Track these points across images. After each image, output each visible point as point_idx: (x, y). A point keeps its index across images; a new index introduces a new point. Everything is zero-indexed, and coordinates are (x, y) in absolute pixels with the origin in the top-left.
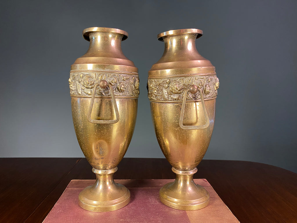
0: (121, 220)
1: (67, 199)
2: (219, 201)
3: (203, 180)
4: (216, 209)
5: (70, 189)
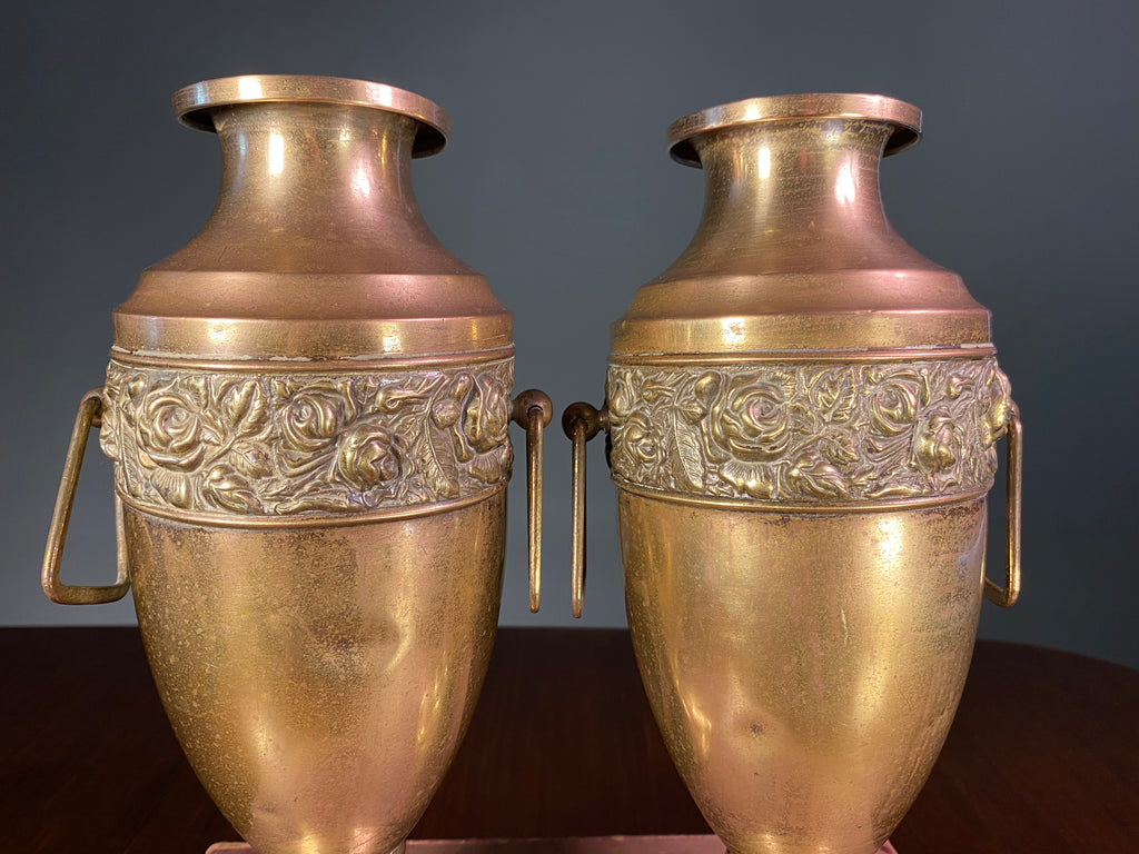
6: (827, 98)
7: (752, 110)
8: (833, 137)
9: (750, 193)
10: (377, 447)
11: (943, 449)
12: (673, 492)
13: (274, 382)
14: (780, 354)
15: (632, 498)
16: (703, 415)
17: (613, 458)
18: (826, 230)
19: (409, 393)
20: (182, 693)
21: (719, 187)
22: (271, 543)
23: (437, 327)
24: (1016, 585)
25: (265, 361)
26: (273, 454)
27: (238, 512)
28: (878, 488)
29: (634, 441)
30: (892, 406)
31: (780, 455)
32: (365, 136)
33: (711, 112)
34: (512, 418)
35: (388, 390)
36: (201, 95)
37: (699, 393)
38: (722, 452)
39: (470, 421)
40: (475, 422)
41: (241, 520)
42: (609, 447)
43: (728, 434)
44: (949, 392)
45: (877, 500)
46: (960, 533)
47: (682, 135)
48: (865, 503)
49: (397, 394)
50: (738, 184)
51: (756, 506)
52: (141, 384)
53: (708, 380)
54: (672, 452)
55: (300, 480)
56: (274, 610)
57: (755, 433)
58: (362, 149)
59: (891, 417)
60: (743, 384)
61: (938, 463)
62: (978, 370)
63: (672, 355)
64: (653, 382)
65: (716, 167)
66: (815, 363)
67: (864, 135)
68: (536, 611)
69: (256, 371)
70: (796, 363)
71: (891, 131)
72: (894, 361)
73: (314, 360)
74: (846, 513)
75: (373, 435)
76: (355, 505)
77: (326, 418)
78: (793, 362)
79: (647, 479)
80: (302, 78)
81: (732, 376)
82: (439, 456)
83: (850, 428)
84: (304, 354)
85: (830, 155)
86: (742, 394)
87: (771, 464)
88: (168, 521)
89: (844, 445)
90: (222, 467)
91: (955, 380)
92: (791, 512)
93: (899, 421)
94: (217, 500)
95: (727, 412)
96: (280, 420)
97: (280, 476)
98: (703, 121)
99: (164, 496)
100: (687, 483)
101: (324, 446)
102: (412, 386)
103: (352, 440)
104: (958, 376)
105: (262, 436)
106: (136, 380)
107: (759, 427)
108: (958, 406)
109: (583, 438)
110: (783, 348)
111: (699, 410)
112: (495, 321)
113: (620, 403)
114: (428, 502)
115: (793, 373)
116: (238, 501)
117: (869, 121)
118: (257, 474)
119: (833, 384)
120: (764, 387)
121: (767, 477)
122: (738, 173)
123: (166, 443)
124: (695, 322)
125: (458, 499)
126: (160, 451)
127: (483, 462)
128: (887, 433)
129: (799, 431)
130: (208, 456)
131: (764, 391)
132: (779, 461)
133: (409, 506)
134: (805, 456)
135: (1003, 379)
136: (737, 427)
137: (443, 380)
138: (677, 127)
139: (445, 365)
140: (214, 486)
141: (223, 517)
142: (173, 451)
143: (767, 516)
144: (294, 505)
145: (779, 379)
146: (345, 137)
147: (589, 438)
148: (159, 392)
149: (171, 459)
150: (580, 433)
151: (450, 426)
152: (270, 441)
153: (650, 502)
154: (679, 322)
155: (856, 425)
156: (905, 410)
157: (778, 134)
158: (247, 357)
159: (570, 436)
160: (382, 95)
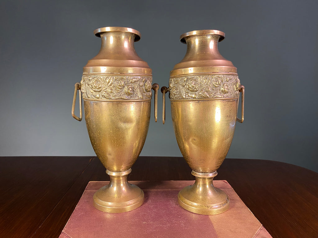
0: (144, 223)
1: (88, 201)
2: (240, 203)
3: (224, 181)
4: (238, 212)
5: (88, 191)
6: (206, 31)
7: (195, 33)
8: (209, 37)
9: (194, 47)
10: (130, 89)
11: (225, 90)
12: (180, 99)
13: (114, 77)
14: (198, 74)
15: (173, 102)
16: (185, 85)
17: (170, 96)
18: (208, 53)
19: (136, 80)
20: (96, 132)
21: (189, 47)
22: (113, 104)
23: (140, 69)
24: (243, 119)
25: (113, 73)
26: (114, 89)
27: (108, 99)
28: (214, 96)
29: (174, 92)
30: (216, 82)
31: (198, 91)
32: (127, 37)
33: (187, 33)
34: (152, 88)
35: (132, 79)
36: (99, 31)
37: (184, 81)
38: (188, 91)
39: (145, 86)
40: (146, 86)
41: (108, 100)
42: (169, 94)
43: (189, 87)
44: (227, 80)
45: (214, 98)
46: (230, 105)
47: (182, 37)
48: (212, 98)
49: (134, 80)
50: (192, 46)
51: (194, 99)
52: (91, 78)
53: (186, 78)
54: (180, 92)
55: (118, 93)
56: (113, 116)
57: (194, 87)
58: (126, 39)
59: (216, 84)
60: (192, 79)
61: (225, 92)
62: (233, 77)
63: (180, 75)
64: (177, 80)
65: (189, 43)
66: (203, 75)
67: (214, 37)
68: (156, 122)
69: (112, 75)
70: (200, 75)
71: (220, 37)
72: (217, 75)
73: (121, 73)
74: (209, 100)
75: (130, 86)
76: (127, 98)
77: (123, 83)
78: (199, 75)
79: (176, 98)
80: (118, 27)
81: (190, 78)
82: (140, 91)
83: (209, 86)
84: (119, 72)
85: (208, 40)
86: (191, 80)
87: (196, 92)
88: (95, 101)
89: (208, 88)
90: (106, 91)
91: (228, 78)
92: (199, 100)
93: (217, 85)
94: (105, 97)
95: (189, 84)
96: (115, 83)
97: (115, 93)
98: (186, 35)
99: (95, 97)
100: (182, 97)
101: (122, 88)
102: (136, 79)
103: (126, 87)
104: (228, 77)
105: (112, 86)
106: (90, 77)
107: (194, 86)
108: (229, 83)
109: (165, 93)
110: (198, 72)
111: (185, 84)
112: (149, 69)
113: (171, 85)
114: (138, 99)
115: (200, 77)
116: (108, 97)
117: (215, 35)
118: (111, 92)
119: (206, 78)
120: (195, 79)
121: (196, 95)
122: (192, 43)
123: (96, 87)
124: (184, 69)
125: (143, 99)
126: (95, 89)
127: (147, 94)
128: (216, 87)
129: (201, 86)
130: (103, 90)
131: (195, 80)
132: (198, 92)
133: (135, 100)
134: (202, 91)
135: (238, 79)
136: (190, 86)
137: (141, 78)
138: (181, 36)
139: (141, 76)
140: (104, 94)
141: (105, 100)
142: (97, 88)
143: (196, 101)
144: (117, 98)
145: (198, 78)
146: (123, 37)
147: (166, 93)
148: (95, 79)
149: (97, 90)
150: (164, 91)
151: (142, 86)
152: (113, 87)
153: (176, 102)
154: (181, 69)
155: (210, 85)
156: (218, 83)
157: (199, 37)
158: (110, 73)
159: (162, 93)
160: (130, 30)
